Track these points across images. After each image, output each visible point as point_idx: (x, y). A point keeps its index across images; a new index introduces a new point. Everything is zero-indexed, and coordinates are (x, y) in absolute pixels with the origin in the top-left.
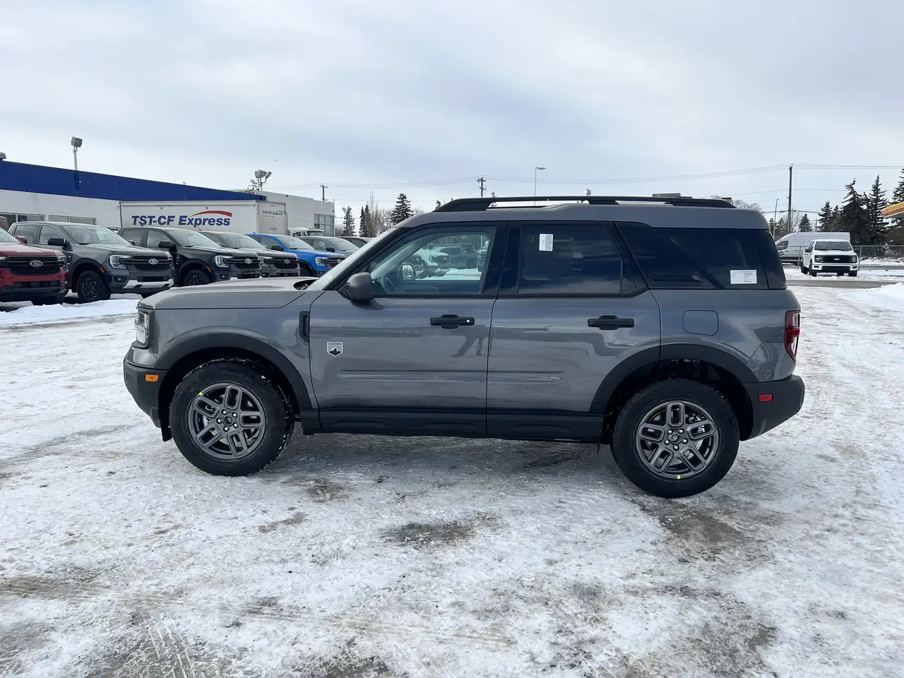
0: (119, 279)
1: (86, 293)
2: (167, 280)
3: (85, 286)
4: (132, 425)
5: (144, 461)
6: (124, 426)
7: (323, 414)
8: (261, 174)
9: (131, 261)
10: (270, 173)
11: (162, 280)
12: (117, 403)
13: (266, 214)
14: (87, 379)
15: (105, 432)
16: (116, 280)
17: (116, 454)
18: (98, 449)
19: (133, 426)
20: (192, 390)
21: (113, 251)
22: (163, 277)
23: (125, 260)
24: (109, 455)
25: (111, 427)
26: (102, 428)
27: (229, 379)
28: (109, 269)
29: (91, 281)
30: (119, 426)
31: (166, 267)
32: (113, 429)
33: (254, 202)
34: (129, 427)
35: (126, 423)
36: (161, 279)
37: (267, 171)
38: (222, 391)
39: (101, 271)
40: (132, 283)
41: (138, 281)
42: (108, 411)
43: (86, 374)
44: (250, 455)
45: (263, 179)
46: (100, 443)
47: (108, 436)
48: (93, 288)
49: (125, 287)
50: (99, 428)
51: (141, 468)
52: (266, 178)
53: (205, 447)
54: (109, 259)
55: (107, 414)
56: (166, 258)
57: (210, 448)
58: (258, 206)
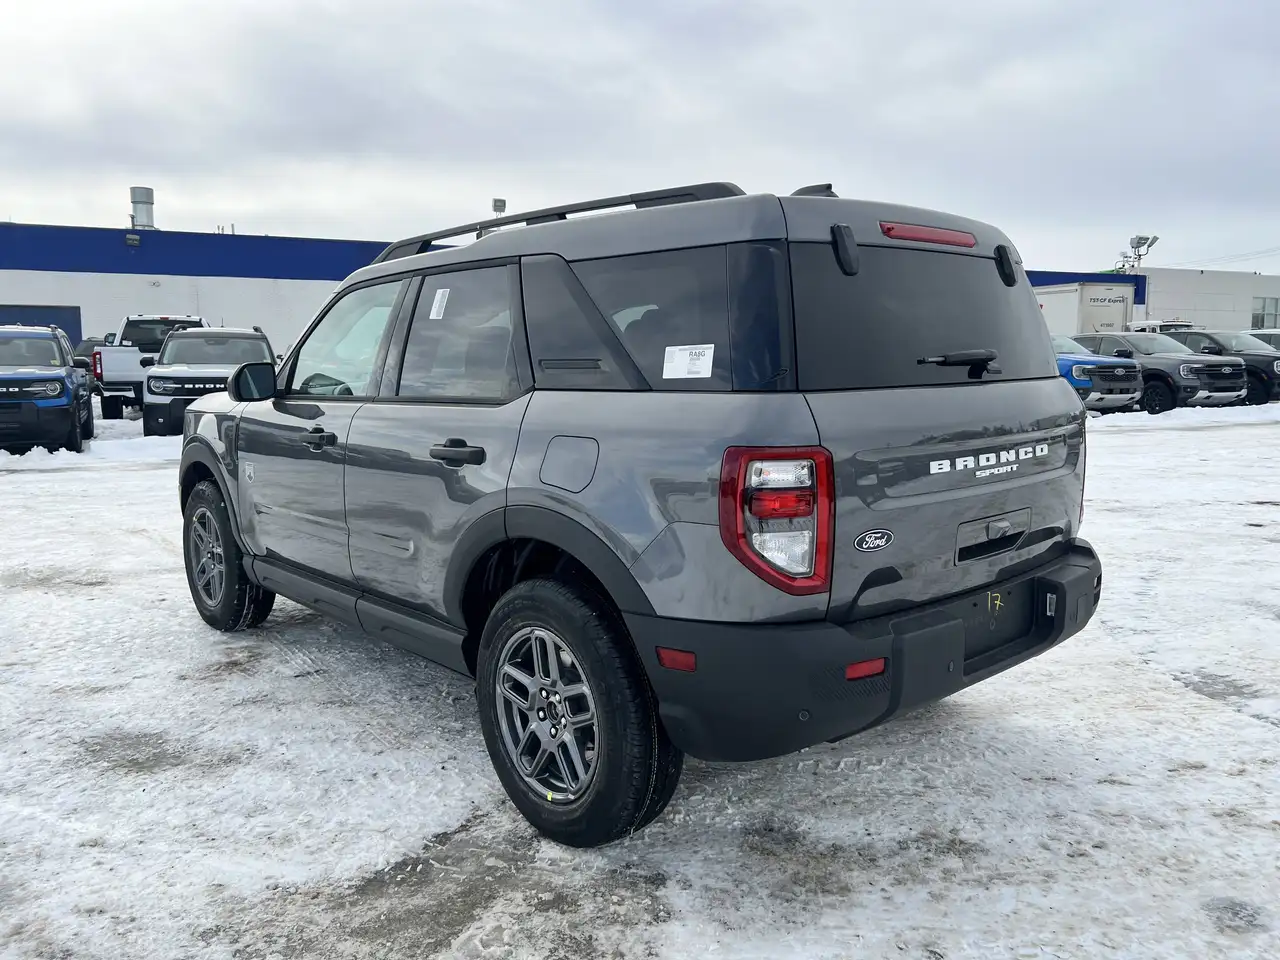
8: (1139, 242)
10: (1155, 239)
13: (1096, 304)
33: (1075, 286)
37: (1151, 237)
45: (1143, 250)
52: (1149, 246)
58: (1082, 289)
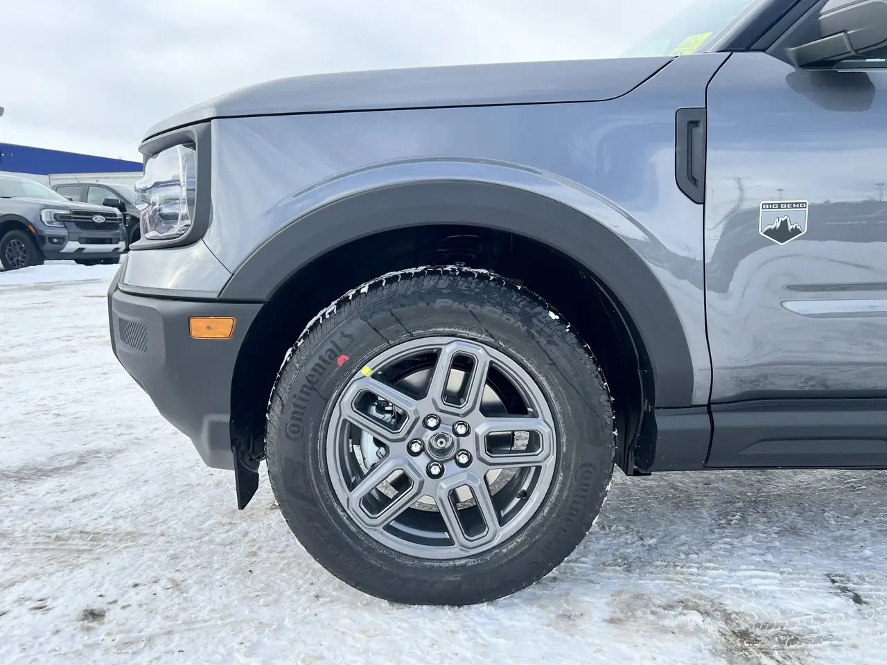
0: (55, 240)
1: (12, 259)
2: (117, 243)
3: (10, 251)
4: (117, 447)
5: (174, 557)
6: (98, 452)
7: (722, 419)
9: (70, 218)
11: (111, 243)
12: (75, 401)
14: (15, 360)
15: (55, 471)
16: (52, 242)
17: (96, 537)
18: (45, 521)
19: (119, 451)
20: (342, 360)
21: (45, 205)
22: (111, 239)
23: (62, 216)
24: (77, 542)
25: (71, 455)
26: (51, 459)
27: (454, 323)
28: (41, 227)
29: (19, 243)
30: (89, 453)
31: (115, 226)
32: (74, 461)
34: (112, 454)
35: (101, 444)
36: (110, 241)
38: (428, 360)
39: (30, 231)
40: (72, 246)
41: (80, 243)
42: (59, 419)
43: (13, 353)
44: (511, 546)
46: (51, 500)
47: (67, 481)
48: (21, 253)
49: (63, 251)
50: (42, 459)
51: (176, 585)
53: (375, 527)
54: (41, 216)
55: (57, 424)
56: (115, 215)
57: (389, 528)
